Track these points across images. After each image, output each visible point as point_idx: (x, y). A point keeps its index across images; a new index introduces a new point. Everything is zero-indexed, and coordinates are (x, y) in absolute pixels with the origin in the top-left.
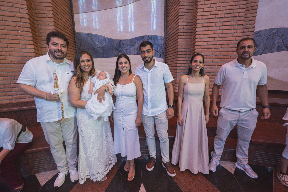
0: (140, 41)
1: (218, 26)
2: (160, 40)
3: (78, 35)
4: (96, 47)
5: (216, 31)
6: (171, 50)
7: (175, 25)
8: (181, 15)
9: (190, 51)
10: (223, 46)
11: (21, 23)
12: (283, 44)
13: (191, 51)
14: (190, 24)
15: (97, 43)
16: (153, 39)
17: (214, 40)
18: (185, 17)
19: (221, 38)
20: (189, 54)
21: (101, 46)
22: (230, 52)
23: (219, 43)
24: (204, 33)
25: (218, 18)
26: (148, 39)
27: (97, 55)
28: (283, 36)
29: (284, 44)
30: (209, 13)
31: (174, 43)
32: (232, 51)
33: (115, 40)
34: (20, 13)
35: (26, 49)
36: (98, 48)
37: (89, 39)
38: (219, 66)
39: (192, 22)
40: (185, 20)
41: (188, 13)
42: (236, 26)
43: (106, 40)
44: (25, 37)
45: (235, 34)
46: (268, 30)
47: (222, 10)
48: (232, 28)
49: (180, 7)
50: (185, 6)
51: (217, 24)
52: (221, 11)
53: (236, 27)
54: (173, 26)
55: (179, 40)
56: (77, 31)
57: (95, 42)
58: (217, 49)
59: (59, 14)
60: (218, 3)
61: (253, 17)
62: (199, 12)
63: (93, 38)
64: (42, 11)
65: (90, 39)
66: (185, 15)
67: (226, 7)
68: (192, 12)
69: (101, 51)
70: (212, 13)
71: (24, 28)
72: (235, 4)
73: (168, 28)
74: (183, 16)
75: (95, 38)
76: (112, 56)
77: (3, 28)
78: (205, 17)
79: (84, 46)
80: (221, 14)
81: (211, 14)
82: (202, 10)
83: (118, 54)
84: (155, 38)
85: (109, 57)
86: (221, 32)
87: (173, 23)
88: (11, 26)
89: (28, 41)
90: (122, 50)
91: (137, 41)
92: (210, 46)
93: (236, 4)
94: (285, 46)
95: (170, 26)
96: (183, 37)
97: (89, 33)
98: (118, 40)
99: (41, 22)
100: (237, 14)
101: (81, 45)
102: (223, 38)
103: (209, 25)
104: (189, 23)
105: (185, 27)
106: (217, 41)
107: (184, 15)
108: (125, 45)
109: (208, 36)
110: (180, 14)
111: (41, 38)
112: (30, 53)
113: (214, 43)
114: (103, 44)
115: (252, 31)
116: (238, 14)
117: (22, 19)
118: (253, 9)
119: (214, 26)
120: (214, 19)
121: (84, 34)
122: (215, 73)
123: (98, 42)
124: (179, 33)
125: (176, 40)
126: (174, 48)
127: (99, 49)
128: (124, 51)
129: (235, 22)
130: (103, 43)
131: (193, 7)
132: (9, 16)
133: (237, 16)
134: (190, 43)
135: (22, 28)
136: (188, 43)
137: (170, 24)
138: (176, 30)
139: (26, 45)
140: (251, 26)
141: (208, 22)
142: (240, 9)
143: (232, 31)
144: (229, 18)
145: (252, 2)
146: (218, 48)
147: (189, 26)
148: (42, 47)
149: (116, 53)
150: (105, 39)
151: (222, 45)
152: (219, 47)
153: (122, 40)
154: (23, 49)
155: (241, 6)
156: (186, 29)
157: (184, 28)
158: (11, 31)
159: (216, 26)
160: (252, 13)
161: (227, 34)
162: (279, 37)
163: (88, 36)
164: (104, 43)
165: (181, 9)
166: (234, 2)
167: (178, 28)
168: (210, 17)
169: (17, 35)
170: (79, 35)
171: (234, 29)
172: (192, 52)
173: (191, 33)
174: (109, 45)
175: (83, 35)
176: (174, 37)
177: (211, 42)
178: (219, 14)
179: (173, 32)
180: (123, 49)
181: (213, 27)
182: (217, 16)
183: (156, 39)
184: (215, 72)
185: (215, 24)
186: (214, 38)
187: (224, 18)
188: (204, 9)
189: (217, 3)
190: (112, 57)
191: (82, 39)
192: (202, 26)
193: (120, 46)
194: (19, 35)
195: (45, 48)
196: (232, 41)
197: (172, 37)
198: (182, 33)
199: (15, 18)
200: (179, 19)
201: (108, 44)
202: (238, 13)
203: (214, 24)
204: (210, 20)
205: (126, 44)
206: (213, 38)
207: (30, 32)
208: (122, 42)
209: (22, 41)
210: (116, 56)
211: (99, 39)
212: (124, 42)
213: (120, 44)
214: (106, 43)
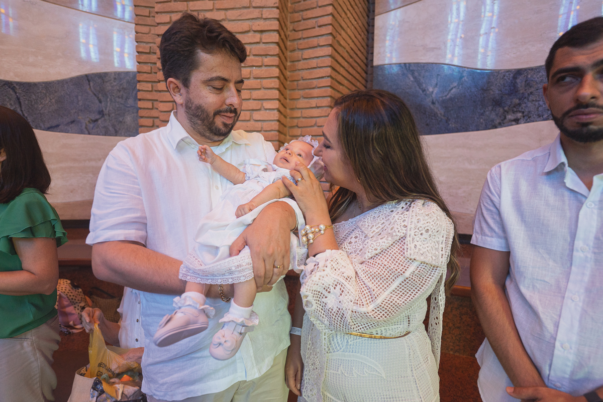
4: (428, 102)
11: (261, 44)
15: (431, 90)
21: (442, 97)
27: (427, 125)
33: (499, 71)
34: (262, 20)
35: (261, 112)
36: (433, 103)
37: (408, 81)
43: (462, 77)
44: (264, 81)
56: (377, 62)
57: (424, 85)
59: (343, 15)
63: (420, 75)
64: (308, 12)
65: (412, 79)
69: (442, 112)
71: (264, 57)
75: (427, 74)
76: (476, 126)
83: (503, 117)
85: (466, 130)
89: (269, 91)
90: (519, 104)
97: (410, 63)
98: (508, 71)
99: (301, 41)
108: (535, 86)
111: (295, 83)
112: (267, 123)
114: (452, 89)
117: (265, 35)
123: (437, 84)
127: (437, 105)
128: (527, 106)
130: (452, 86)
132: (240, 31)
135: (260, 59)
139: (262, 101)
148: (294, 107)
149: (493, 116)
150: (458, 73)
153: (525, 70)
154: (255, 112)
163: (405, 72)
164: (455, 87)
169: (249, 76)
170: (381, 71)
174: (474, 90)
175: (391, 69)
180: (526, 100)
190: (478, 130)
193: (513, 91)
194: (252, 77)
195: (300, 111)
199: (250, 34)
201: (469, 88)
207: (275, 66)
208: (523, 76)
209: (257, 92)
210: (492, 125)
211: (439, 77)
212: (532, 76)
213: (516, 82)
214: (462, 84)
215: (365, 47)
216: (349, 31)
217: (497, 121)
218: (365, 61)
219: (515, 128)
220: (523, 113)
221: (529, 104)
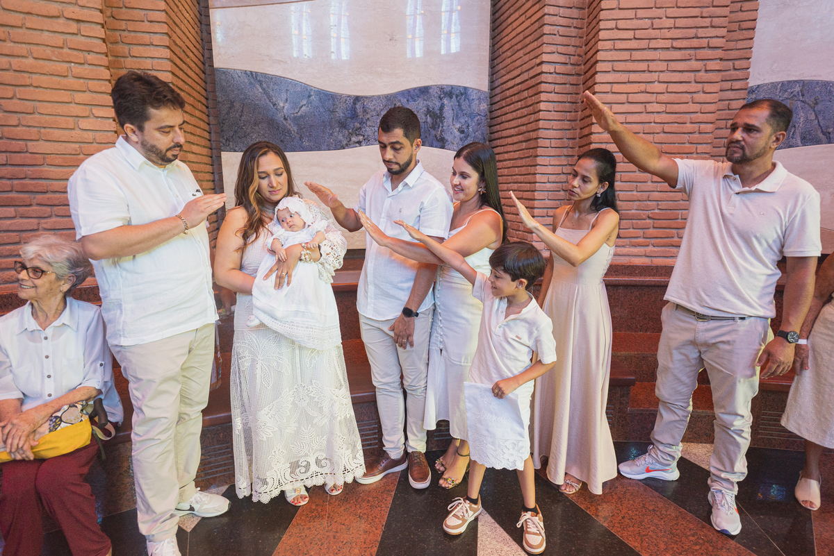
0: (415, 101)
1: (655, 72)
2: (477, 102)
3: (223, 77)
4: (279, 117)
5: (651, 85)
6: (513, 132)
7: (526, 58)
8: (550, 34)
9: (572, 137)
10: (667, 128)
11: (79, 36)
12: (817, 126)
13: (574, 139)
14: (573, 60)
15: (281, 105)
16: (454, 97)
17: (643, 110)
18: (559, 39)
19: (664, 105)
20: (571, 146)
21: (293, 114)
22: (687, 145)
23: (658, 118)
24: (616, 88)
25: (655, 49)
26: (440, 97)
27: (282, 141)
28: (816, 104)
29: (820, 125)
30: (630, 34)
31: (525, 111)
32: (691, 143)
33: (341, 95)
34: (77, 6)
35: (90, 120)
36: (285, 119)
37: (257, 92)
38: (656, 184)
39: (579, 55)
40: (561, 49)
41: (568, 29)
42: (702, 73)
43: (309, 96)
44: (90, 83)
45: (700, 97)
46: (780, 85)
47: (665, 28)
48: (693, 80)
49: (546, 10)
50: (561, 9)
51: (653, 66)
52: (662, 30)
53: (702, 76)
54: (518, 63)
55: (543, 106)
56: (217, 64)
57: (274, 100)
58: (652, 135)
59: (176, 9)
60: (656, 8)
61: (745, 51)
62: (604, 29)
63: (268, 87)
65: (261, 90)
66: (560, 34)
67: (677, 20)
68: (579, 26)
69: (295, 129)
70: (639, 34)
71: (86, 54)
72: (702, 13)
73: (501, 66)
74: (555, 35)
75: (276, 87)
76: (327, 145)
77: (24, 53)
78: (620, 45)
79: (240, 111)
80: (662, 37)
81: (636, 37)
82: (612, 24)
83: (348, 139)
84: (462, 94)
85: (320, 150)
86: (660, 87)
87: (521, 53)
88: (48, 46)
89: (99, 95)
90: (360, 128)
91: (408, 101)
92: (634, 125)
93: (704, 15)
94: (822, 132)
95: (509, 61)
96: (553, 97)
97: (256, 73)
98: (349, 96)
99: (125, 34)
100: (704, 42)
101: (230, 108)
102: (668, 105)
103: (631, 66)
104: (572, 57)
105: (560, 68)
106: (651, 114)
107: (556, 33)
108: (371, 113)
109: (628, 99)
110: (547, 29)
113: (644, 117)
114: (302, 106)
115: (742, 89)
116: (708, 42)
117: (82, 25)
118: (745, 29)
119: (644, 71)
120: (645, 52)
121: (240, 75)
122: (645, 203)
123: (287, 100)
124: (543, 84)
125: (530, 103)
126: (524, 128)
127: (289, 121)
128: (366, 131)
129: (701, 62)
130: (302, 104)
131: (583, 11)
132: (44, 14)
133: (706, 46)
134: (573, 114)
135: (80, 54)
136: (568, 114)
137: (509, 53)
138: (530, 76)
139: (90, 107)
140: (740, 74)
141: (629, 58)
142: (713, 27)
143: (693, 87)
144: (683, 52)
145: (742, 9)
146: (653, 133)
147: (571, 64)
149: (340, 137)
150: (307, 92)
151: (666, 125)
152: (658, 131)
153: (362, 97)
154: (81, 120)
155: (716, 21)
156: (563, 74)
157: (557, 71)
158: (47, 63)
159: (649, 71)
160: (742, 38)
161: (680, 95)
162: (806, 105)
163: (252, 81)
164: (305, 105)
165: (549, 15)
166: (699, 7)
167: (538, 70)
168: (634, 44)
169: (66, 74)
170: (224, 75)
171: (696, 82)
172: (577, 140)
173: (575, 87)
174: (322, 110)
175: (237, 76)
176: (525, 94)
177: (636, 115)
178: (656, 39)
179: (518, 80)
180: (364, 125)
181: (643, 75)
182: (653, 44)
183: (465, 97)
184: (646, 201)
185: (648, 65)
186: (644, 105)
187: (671, 49)
188: (619, 21)
189: (652, 8)
190: (329, 150)
191: (233, 91)
192: (611, 69)
193: (354, 116)
194: (70, 74)
196: (692, 116)
197: (514, 95)
198: (551, 85)
199: (61, 21)
200: (542, 45)
201: (317, 107)
202: (707, 37)
203: (643, 66)
204: (633, 52)
205: (372, 108)
206: (641, 105)
207: (104, 66)
208: (360, 102)
209: (81, 94)
210: (340, 146)
211: (289, 92)
212: (367, 104)
213: (355, 108)
214: (311, 103)
215: (200, 41)
216: (182, 27)
217: (345, 142)
218: (202, 59)
219: (359, 149)
220: (364, 136)
221: (368, 129)
